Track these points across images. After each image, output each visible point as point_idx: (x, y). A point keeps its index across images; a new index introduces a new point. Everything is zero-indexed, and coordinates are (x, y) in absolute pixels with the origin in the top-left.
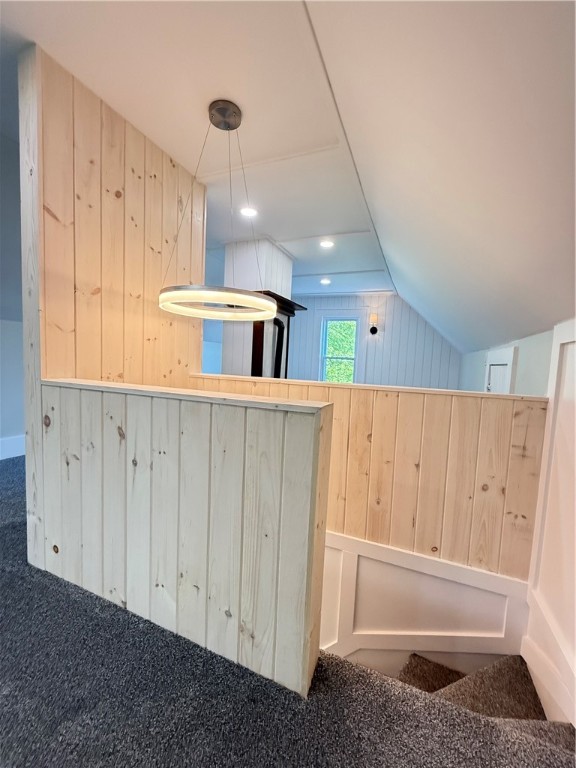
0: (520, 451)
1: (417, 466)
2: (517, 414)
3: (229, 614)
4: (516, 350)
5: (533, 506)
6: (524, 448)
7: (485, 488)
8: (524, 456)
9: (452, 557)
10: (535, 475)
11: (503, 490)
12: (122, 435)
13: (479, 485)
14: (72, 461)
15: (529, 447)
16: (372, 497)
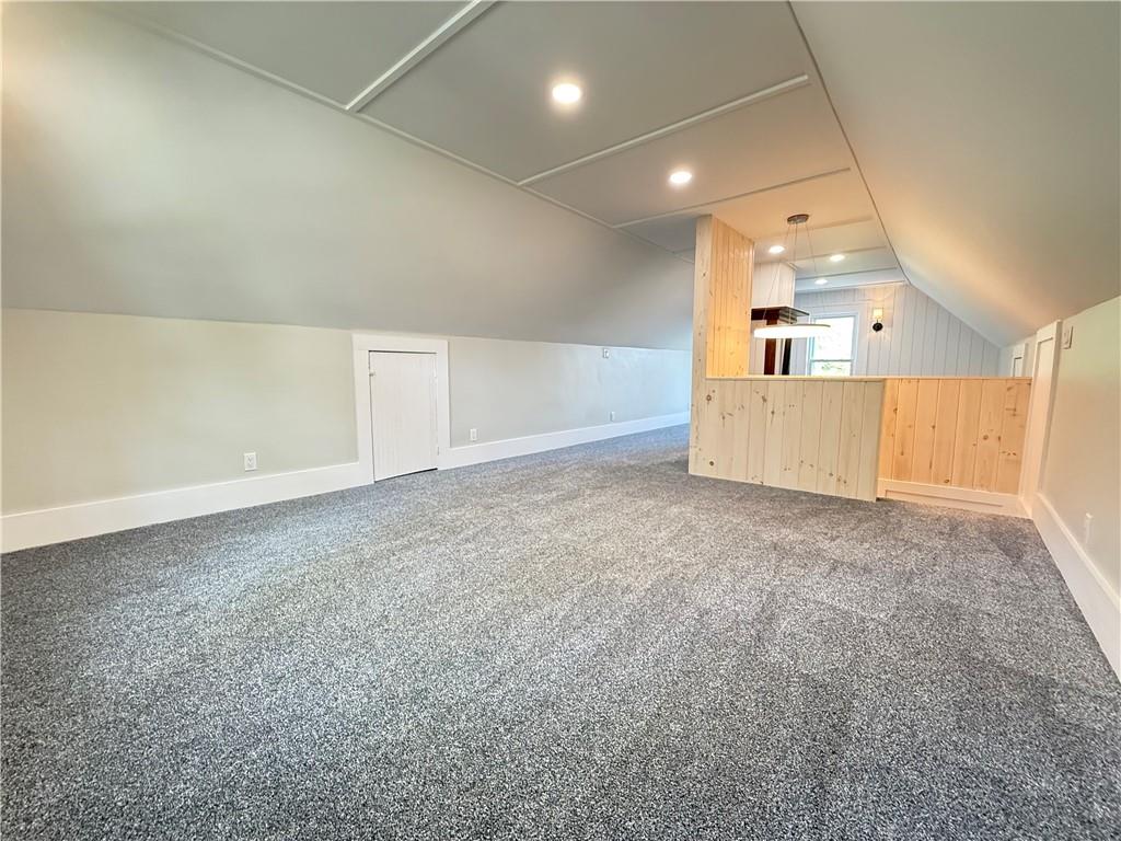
0: (1012, 412)
1: (934, 427)
2: (1009, 389)
3: (831, 475)
4: (1027, 345)
5: (1021, 446)
6: (1015, 410)
7: (986, 438)
8: (1014, 415)
9: (960, 485)
10: (1023, 427)
11: (999, 438)
12: (765, 400)
13: (981, 436)
14: (727, 416)
15: (1018, 408)
16: (897, 451)
